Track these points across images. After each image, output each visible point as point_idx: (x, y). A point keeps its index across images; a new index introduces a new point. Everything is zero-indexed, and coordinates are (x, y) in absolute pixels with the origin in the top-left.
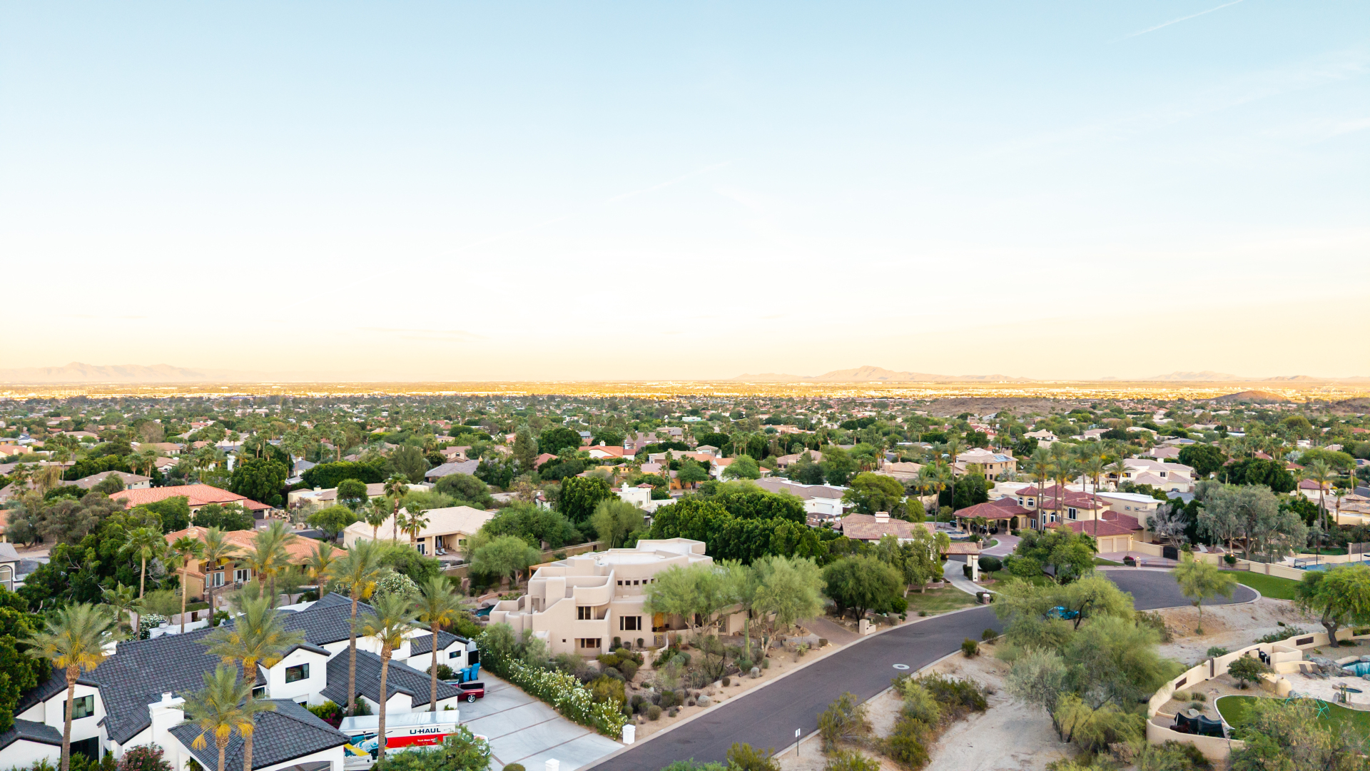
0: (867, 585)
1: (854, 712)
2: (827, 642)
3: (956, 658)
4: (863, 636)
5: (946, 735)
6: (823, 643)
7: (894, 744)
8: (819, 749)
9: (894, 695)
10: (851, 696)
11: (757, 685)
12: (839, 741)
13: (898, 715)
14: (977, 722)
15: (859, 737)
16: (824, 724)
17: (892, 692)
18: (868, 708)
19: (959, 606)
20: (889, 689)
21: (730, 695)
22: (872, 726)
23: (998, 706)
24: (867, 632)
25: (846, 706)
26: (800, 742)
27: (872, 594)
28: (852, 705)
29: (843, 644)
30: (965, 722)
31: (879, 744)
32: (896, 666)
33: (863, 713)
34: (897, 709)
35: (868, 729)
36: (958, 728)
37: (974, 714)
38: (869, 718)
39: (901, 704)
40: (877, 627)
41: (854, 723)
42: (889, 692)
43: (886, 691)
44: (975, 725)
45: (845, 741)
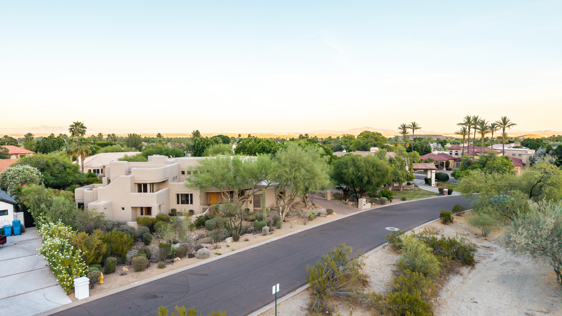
0: (364, 170)
1: (350, 265)
2: (332, 212)
3: (436, 224)
4: (361, 210)
5: (444, 289)
6: (329, 212)
7: (395, 302)
8: (305, 307)
9: (389, 250)
10: (346, 248)
11: (264, 240)
12: (330, 297)
13: (395, 269)
14: (471, 276)
15: (353, 294)
16: (313, 279)
17: (387, 248)
18: (365, 261)
19: (427, 196)
20: (384, 245)
21: (234, 248)
22: (368, 280)
23: (484, 261)
24: (364, 207)
25: (340, 258)
26: (279, 301)
27: (369, 177)
28: (348, 258)
29: (345, 214)
30: (459, 275)
31: (377, 301)
32: (388, 228)
33: (359, 266)
34: (392, 263)
35: (364, 282)
36: (454, 281)
37: (464, 268)
38: (365, 271)
39: (396, 258)
40: (371, 206)
41: (348, 277)
42: (384, 247)
43: (381, 246)
44: (470, 279)
45: (337, 297)
